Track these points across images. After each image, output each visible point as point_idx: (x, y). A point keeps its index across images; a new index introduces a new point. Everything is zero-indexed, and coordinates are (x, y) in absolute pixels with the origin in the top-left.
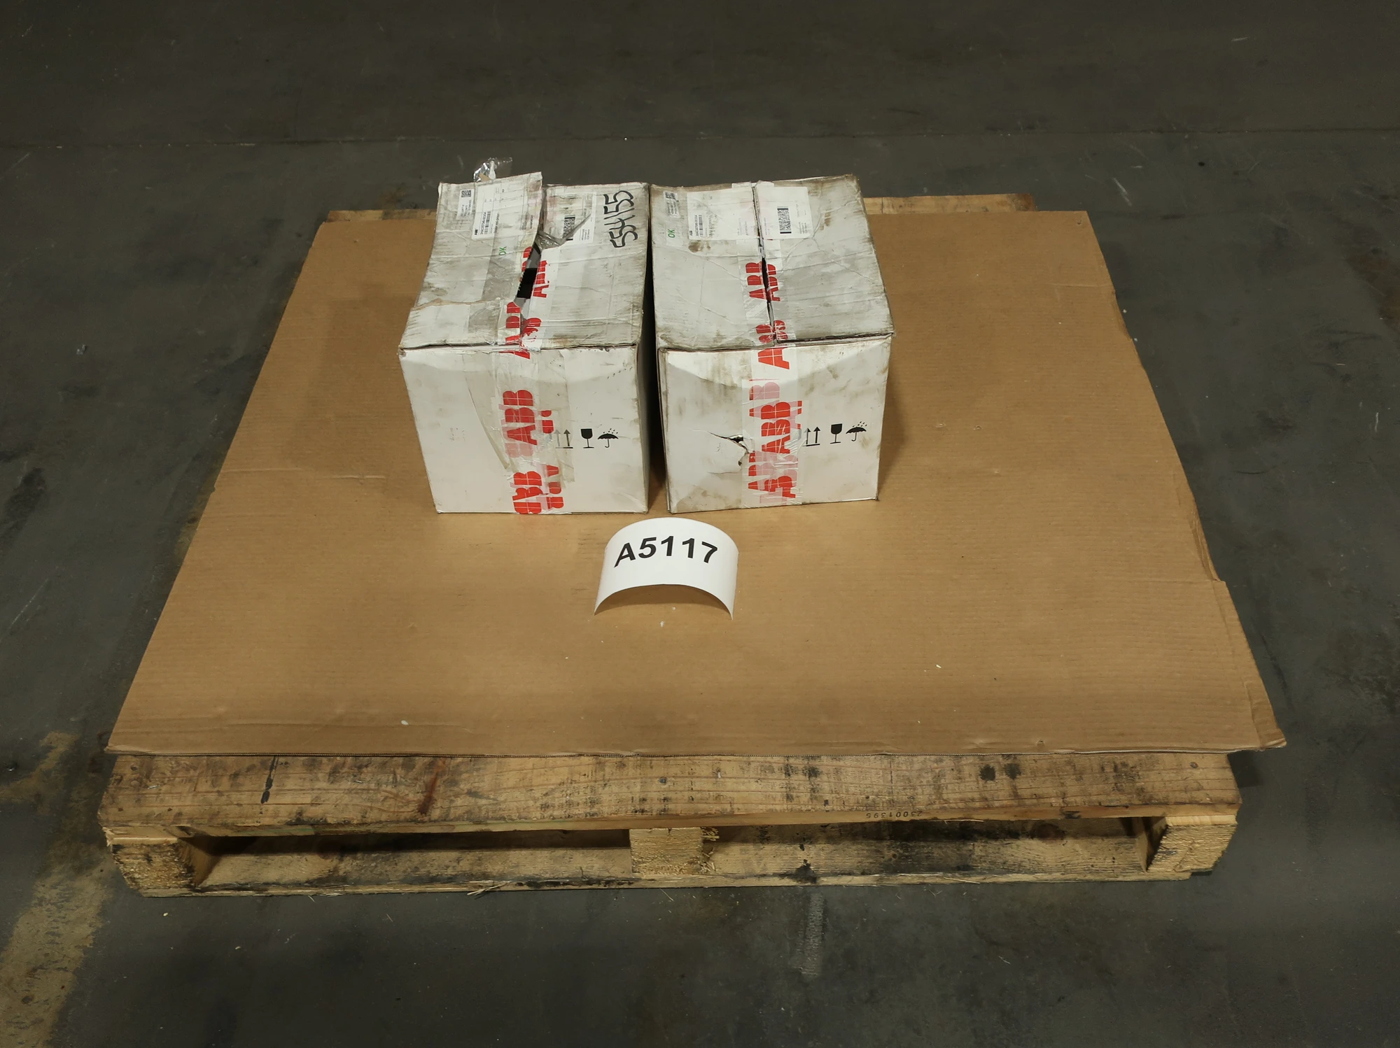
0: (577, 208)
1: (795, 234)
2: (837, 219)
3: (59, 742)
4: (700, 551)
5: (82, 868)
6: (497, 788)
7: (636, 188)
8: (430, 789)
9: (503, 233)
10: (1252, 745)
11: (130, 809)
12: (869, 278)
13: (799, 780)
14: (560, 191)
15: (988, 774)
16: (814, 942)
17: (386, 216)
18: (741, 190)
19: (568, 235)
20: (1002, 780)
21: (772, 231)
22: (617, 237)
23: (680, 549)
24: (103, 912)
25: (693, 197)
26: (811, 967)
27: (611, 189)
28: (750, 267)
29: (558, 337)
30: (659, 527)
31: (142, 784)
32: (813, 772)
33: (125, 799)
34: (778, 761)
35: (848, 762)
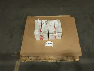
0: (43, 22)
1: (57, 24)
2: (59, 23)
3: (16, 53)
4: (51, 44)
5: (19, 60)
6: (41, 58)
7: (47, 20)
8: (37, 58)
9: (39, 24)
10: (80, 55)
11: (22, 59)
12: (61, 28)
13: (56, 57)
14: (42, 21)
15: (66, 57)
16: (57, 65)
17: (31, 17)
18: (53, 20)
19: (43, 24)
20: (67, 57)
21: (55, 24)
22: (46, 24)
23: (50, 44)
24: (20, 63)
25: (50, 21)
26: (57, 66)
27: (46, 20)
28: (54, 27)
29: (43, 33)
30: (49, 42)
31: (22, 57)
32: (57, 57)
33: (21, 58)
34: (55, 56)
35: (59, 56)
